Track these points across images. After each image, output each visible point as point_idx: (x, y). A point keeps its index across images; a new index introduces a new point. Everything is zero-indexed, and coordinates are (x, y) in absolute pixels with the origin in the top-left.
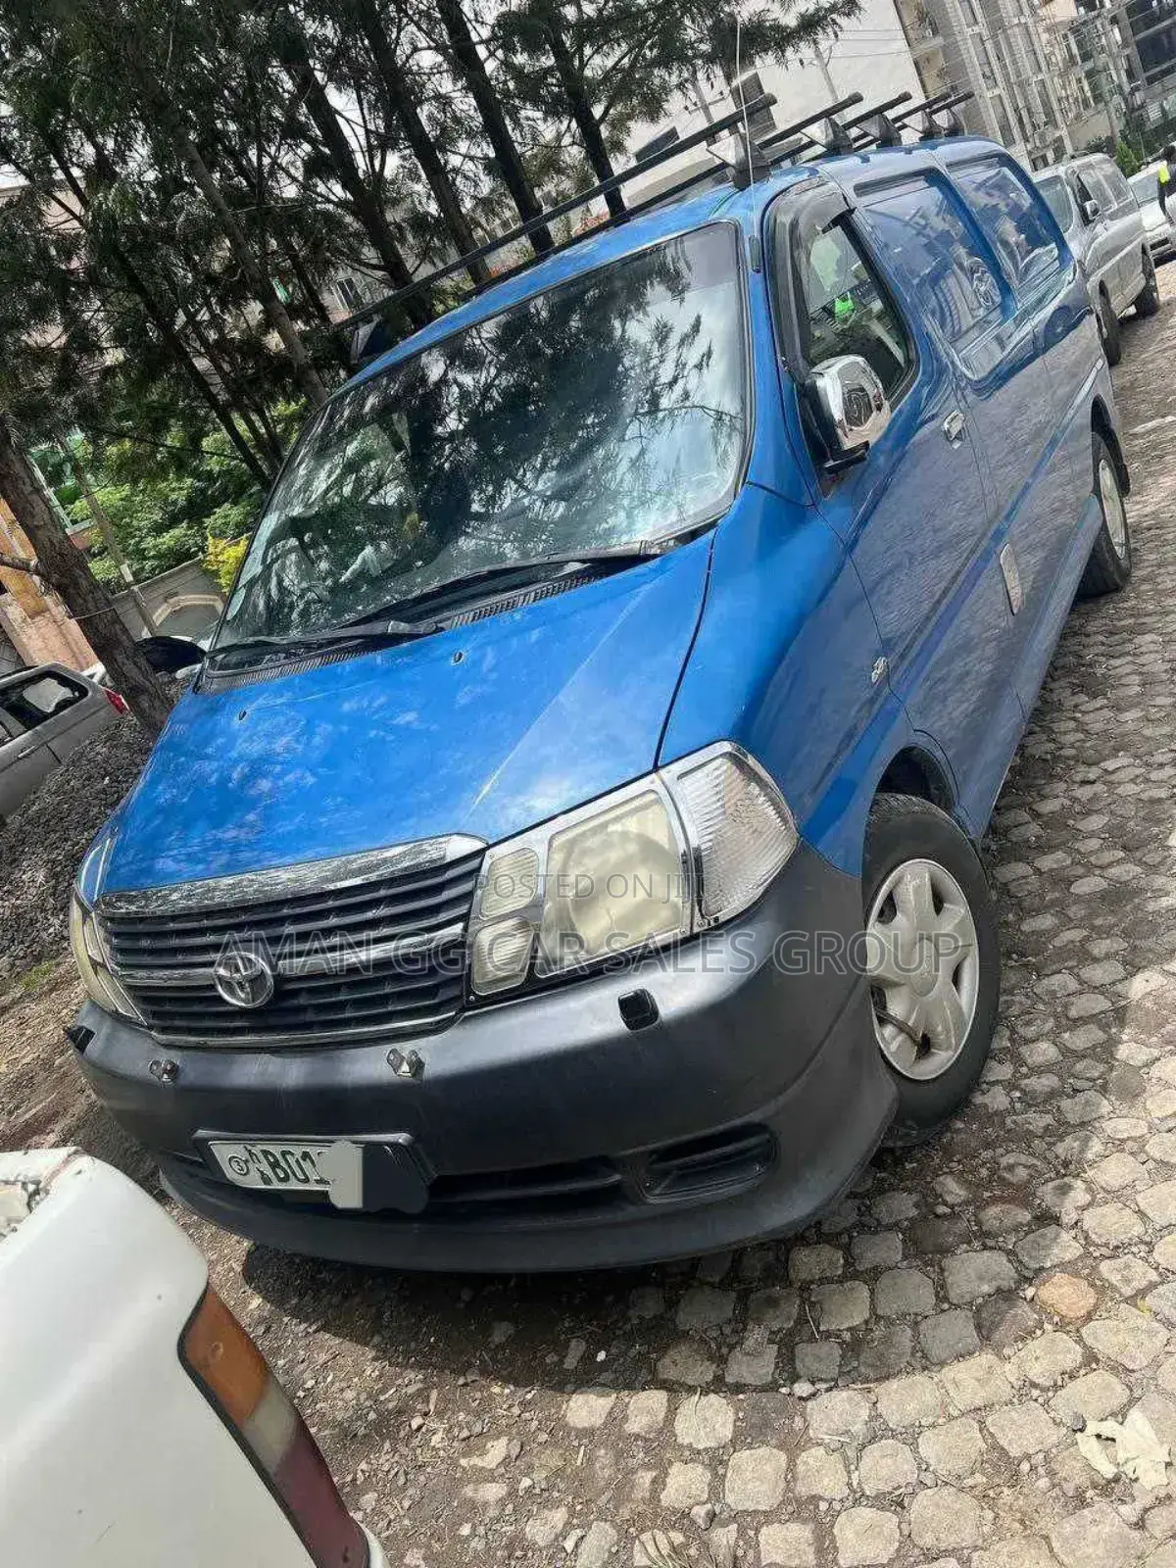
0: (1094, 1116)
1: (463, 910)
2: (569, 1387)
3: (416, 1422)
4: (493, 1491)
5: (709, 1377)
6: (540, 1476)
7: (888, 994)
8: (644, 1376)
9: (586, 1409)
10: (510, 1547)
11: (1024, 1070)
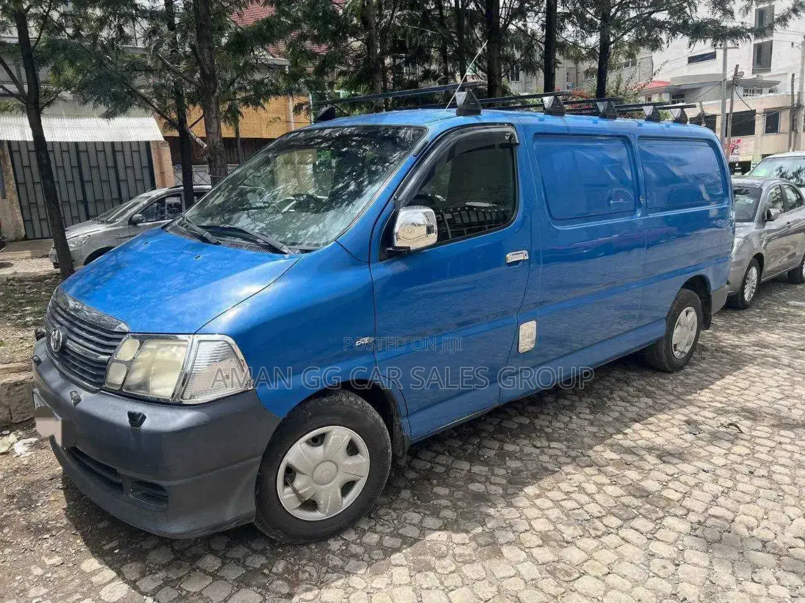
0: (354, 572)
1: (112, 351)
2: (96, 555)
3: (47, 536)
4: (38, 571)
5: (133, 579)
6: (56, 576)
7: (298, 475)
8: (117, 566)
9: (91, 564)
10: (21, 591)
11: (359, 541)
